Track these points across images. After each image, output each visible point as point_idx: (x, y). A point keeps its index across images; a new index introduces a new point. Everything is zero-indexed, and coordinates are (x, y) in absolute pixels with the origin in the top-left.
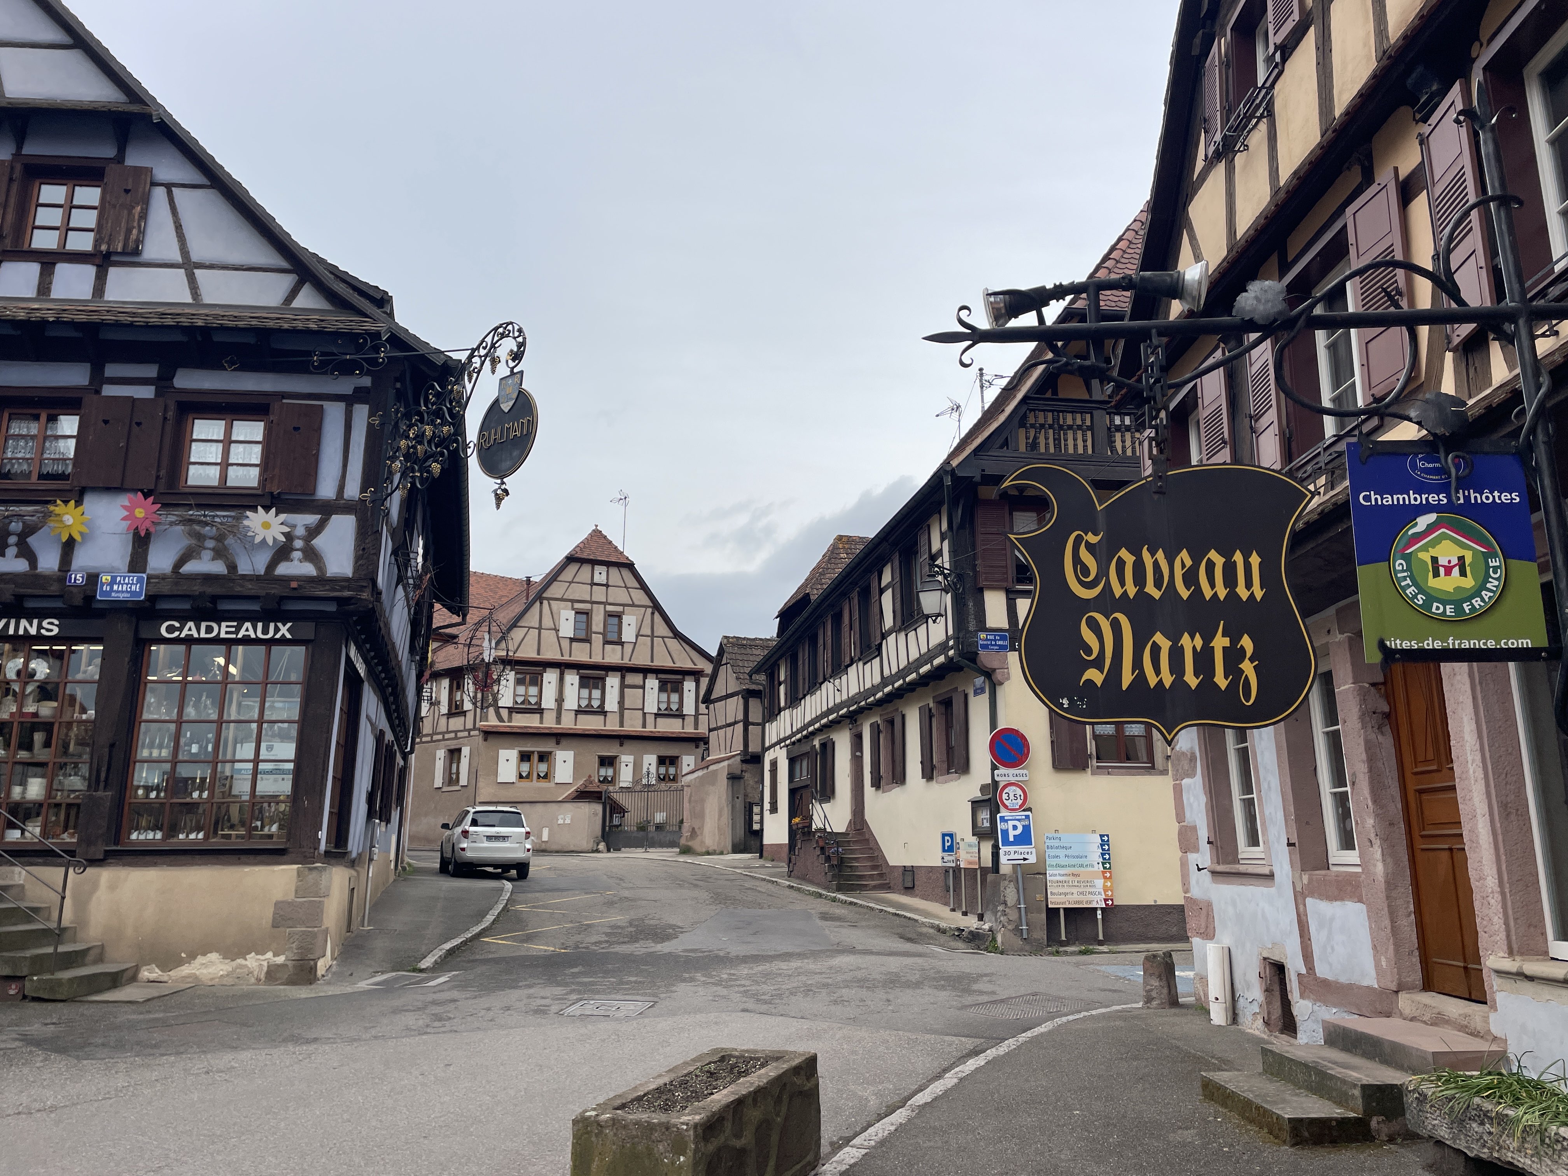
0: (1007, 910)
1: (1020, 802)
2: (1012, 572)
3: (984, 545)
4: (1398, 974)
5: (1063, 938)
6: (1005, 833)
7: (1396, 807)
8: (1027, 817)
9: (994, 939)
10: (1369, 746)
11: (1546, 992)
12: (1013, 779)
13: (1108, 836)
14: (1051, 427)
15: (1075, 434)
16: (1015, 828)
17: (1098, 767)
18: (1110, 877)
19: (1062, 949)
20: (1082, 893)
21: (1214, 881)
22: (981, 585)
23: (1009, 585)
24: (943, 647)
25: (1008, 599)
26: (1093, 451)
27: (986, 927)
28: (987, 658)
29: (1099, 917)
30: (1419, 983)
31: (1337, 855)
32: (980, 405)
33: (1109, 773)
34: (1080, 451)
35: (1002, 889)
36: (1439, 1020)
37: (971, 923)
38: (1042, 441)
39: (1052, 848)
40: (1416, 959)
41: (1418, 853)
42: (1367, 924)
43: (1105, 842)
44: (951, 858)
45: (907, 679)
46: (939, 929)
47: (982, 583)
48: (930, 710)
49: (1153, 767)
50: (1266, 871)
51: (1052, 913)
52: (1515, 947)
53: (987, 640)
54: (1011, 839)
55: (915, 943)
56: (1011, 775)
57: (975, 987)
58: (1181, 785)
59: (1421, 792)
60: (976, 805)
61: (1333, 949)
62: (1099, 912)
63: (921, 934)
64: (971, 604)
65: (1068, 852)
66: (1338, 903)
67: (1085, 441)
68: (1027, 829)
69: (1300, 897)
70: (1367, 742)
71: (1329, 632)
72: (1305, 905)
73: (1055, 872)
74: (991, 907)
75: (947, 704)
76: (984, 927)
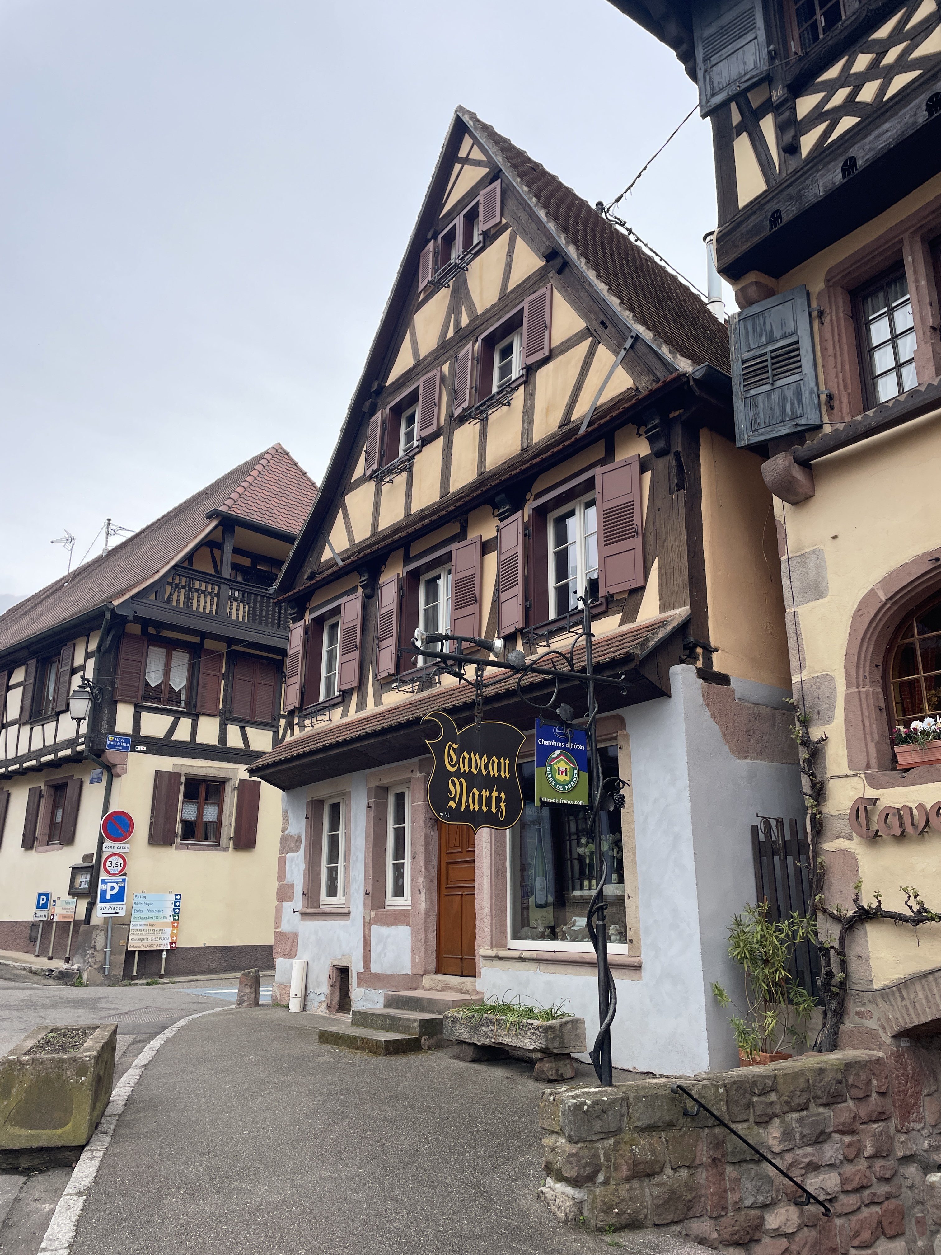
0: (95, 953)
1: (120, 868)
2: (141, 693)
3: (124, 668)
4: (425, 965)
5: (135, 974)
6: (104, 892)
7: (434, 872)
8: (124, 880)
9: (81, 977)
10: (427, 837)
11: (508, 964)
12: (116, 851)
13: (180, 895)
14: (184, 587)
15: (199, 597)
16: (112, 888)
17: (181, 844)
18: (177, 927)
19: (133, 982)
20: (154, 939)
21: (302, 920)
22: (117, 699)
23: (138, 701)
24: (71, 743)
25: (136, 711)
26: (216, 613)
27: (75, 967)
28: (111, 755)
29: (164, 956)
30: (434, 969)
31: (391, 900)
32: (104, 546)
33: (188, 849)
34: (208, 611)
35: (94, 936)
36: (446, 988)
37: (59, 965)
38: (175, 597)
39: (138, 904)
40: (434, 956)
41: (442, 896)
42: (410, 938)
43: (178, 900)
44: (43, 914)
45: (25, 765)
46: (31, 971)
47: (118, 697)
48: (41, 791)
49: (219, 845)
50: (346, 911)
51: (130, 954)
52: (494, 943)
53: (114, 741)
54: (108, 897)
55: (14, 981)
56: (116, 848)
57: (100, 1006)
58: (285, 857)
59: (449, 863)
60: (76, 870)
61: (385, 954)
62: (164, 953)
63: (16, 975)
64: (106, 712)
65: (150, 908)
66: (393, 927)
67: (212, 605)
68: (122, 889)
69: (367, 925)
70: (426, 835)
71: (412, 771)
72: (370, 930)
73: (137, 923)
74: (80, 951)
75: (59, 788)
76: (73, 967)
